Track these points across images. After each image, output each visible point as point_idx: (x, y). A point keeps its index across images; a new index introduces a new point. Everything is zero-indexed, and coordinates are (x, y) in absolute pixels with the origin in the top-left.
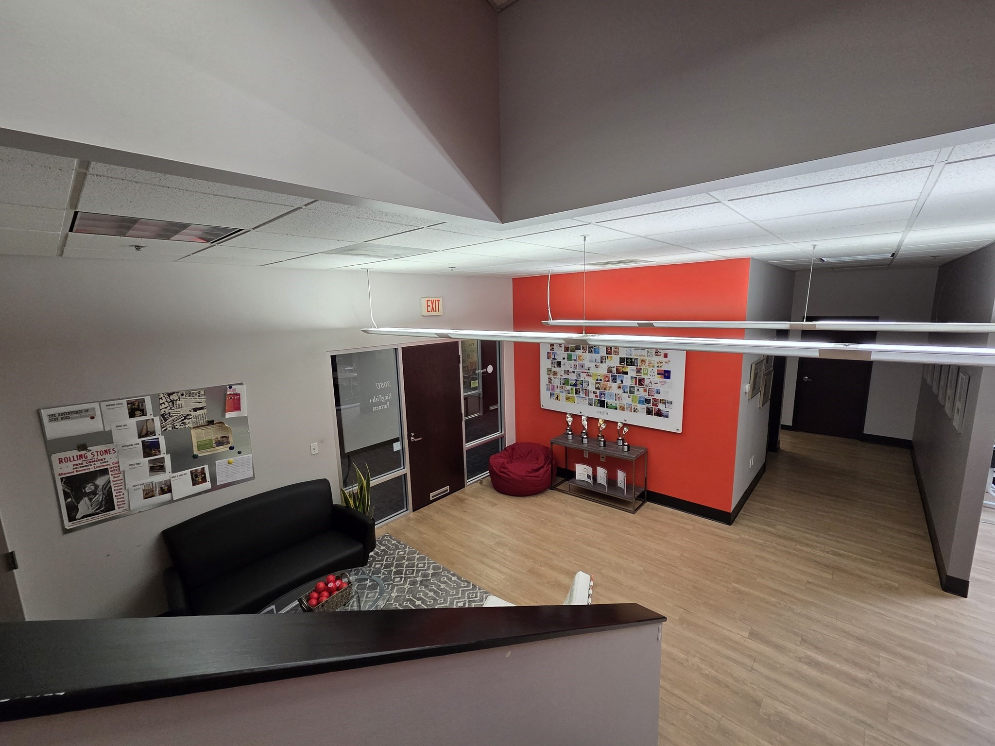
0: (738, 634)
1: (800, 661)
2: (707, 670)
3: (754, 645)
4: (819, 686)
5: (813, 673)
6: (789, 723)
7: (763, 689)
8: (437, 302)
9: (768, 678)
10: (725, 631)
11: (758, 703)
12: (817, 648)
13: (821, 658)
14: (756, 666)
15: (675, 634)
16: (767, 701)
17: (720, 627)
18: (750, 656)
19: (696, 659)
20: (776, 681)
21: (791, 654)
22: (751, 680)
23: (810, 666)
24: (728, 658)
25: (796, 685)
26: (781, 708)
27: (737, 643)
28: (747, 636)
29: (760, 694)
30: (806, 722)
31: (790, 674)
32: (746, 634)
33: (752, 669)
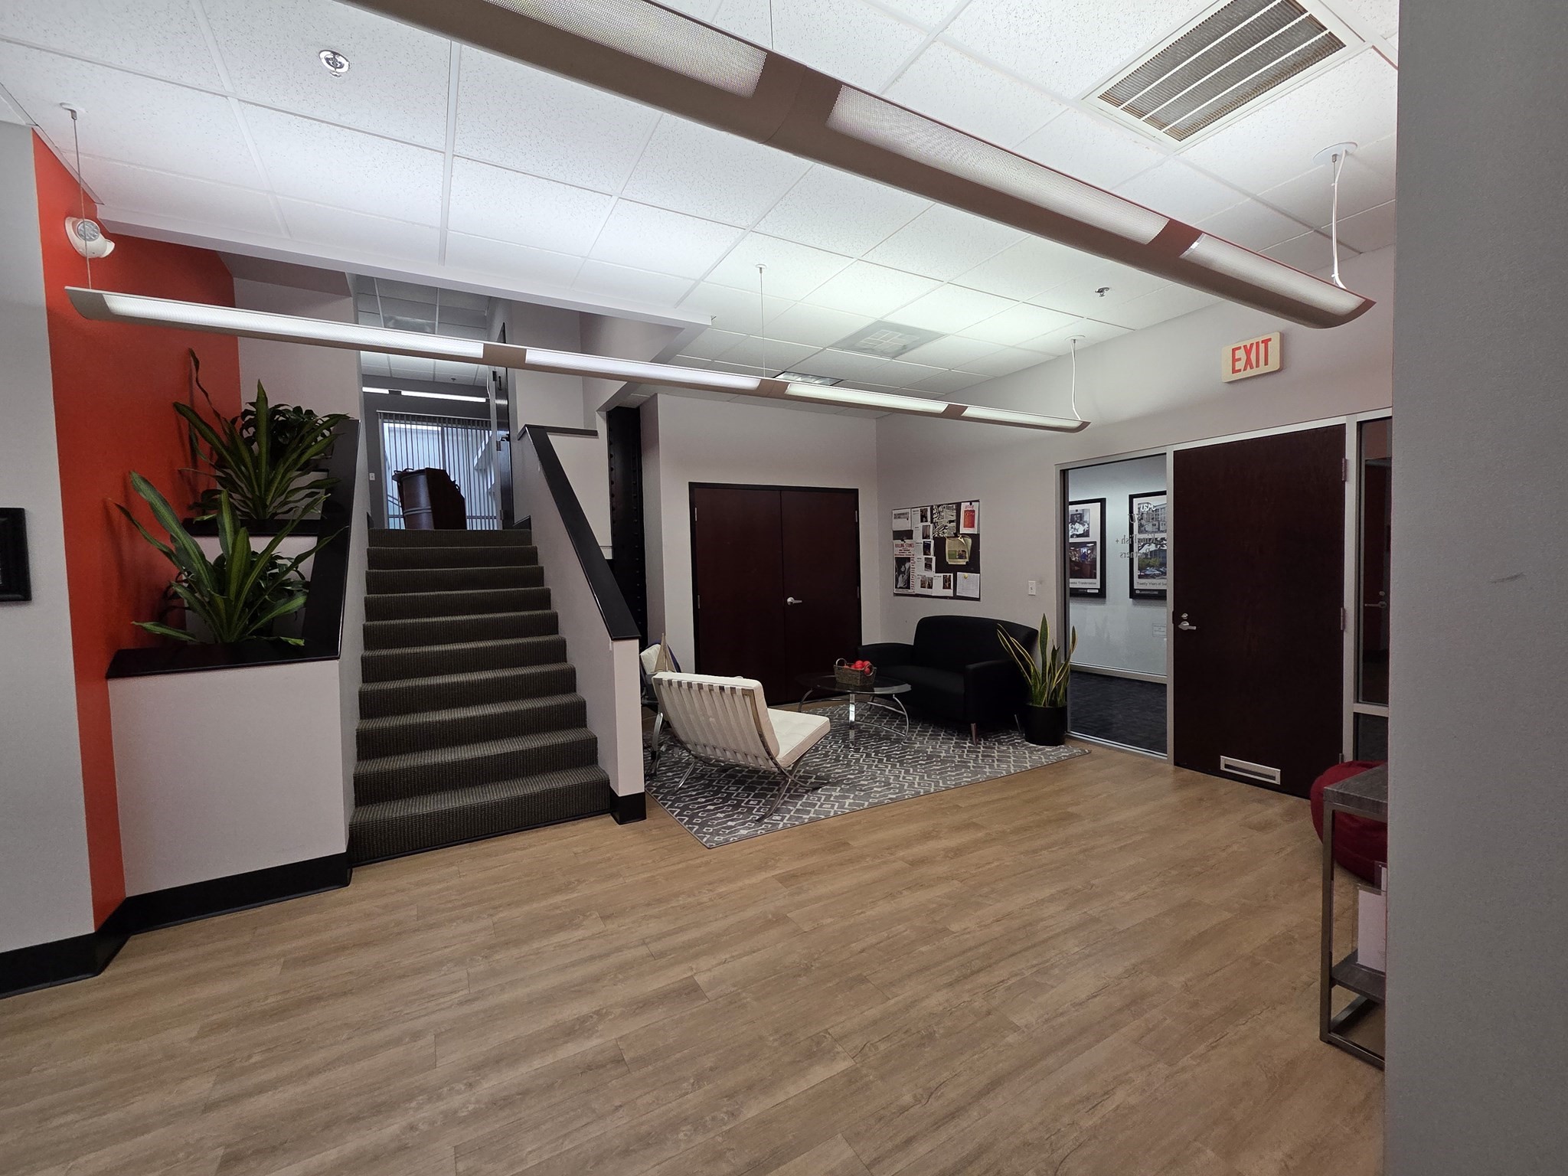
0: (709, 970)
1: (597, 1013)
2: (682, 900)
3: (676, 975)
4: (549, 999)
5: (571, 1011)
6: (561, 928)
7: (612, 934)
8: (1262, 346)
9: (619, 949)
10: (728, 956)
11: (605, 918)
12: (590, 1067)
13: (570, 1051)
14: (643, 951)
15: (761, 900)
16: (599, 927)
17: (740, 956)
18: (662, 954)
19: (705, 899)
20: (607, 955)
21: (618, 1011)
22: (633, 930)
23: (578, 1019)
24: (681, 930)
25: (579, 973)
26: (579, 934)
27: (696, 956)
28: (696, 978)
29: (612, 926)
30: (545, 942)
31: (597, 979)
32: (701, 979)
33: (644, 943)
